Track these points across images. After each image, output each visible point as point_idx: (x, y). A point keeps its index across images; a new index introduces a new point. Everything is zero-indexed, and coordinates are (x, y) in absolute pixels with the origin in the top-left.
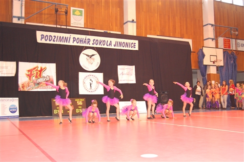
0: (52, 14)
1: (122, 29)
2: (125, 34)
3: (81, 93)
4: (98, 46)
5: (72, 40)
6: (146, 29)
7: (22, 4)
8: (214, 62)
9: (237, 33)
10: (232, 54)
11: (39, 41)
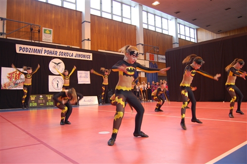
0: (28, 32)
1: (80, 45)
2: (83, 48)
3: (50, 91)
4: (63, 57)
5: (43, 52)
6: (98, 46)
7: (4, 23)
9: (158, 50)
10: (155, 64)
11: (18, 51)
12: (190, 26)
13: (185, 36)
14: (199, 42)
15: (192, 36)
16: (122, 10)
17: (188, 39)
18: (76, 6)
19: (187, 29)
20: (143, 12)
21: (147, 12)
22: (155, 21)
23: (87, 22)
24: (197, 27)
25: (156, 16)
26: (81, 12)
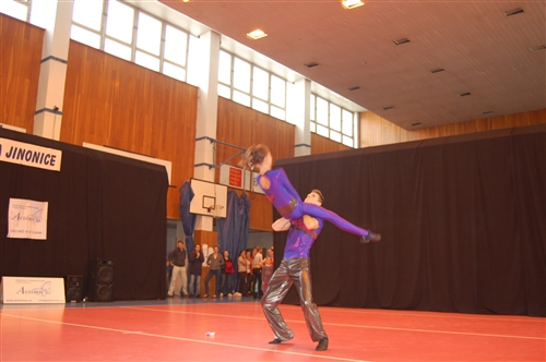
1: (29, 123)
2: (35, 133)
6: (82, 131)
8: (209, 210)
10: (244, 197)
12: (344, 105)
13: (328, 127)
14: (363, 146)
15: (348, 130)
16: (163, 40)
17: (336, 137)
18: (29, 11)
19: (335, 110)
20: (221, 52)
21: (233, 55)
22: (252, 80)
23: (57, 59)
24: (361, 109)
25: (255, 68)
26: (42, 31)
